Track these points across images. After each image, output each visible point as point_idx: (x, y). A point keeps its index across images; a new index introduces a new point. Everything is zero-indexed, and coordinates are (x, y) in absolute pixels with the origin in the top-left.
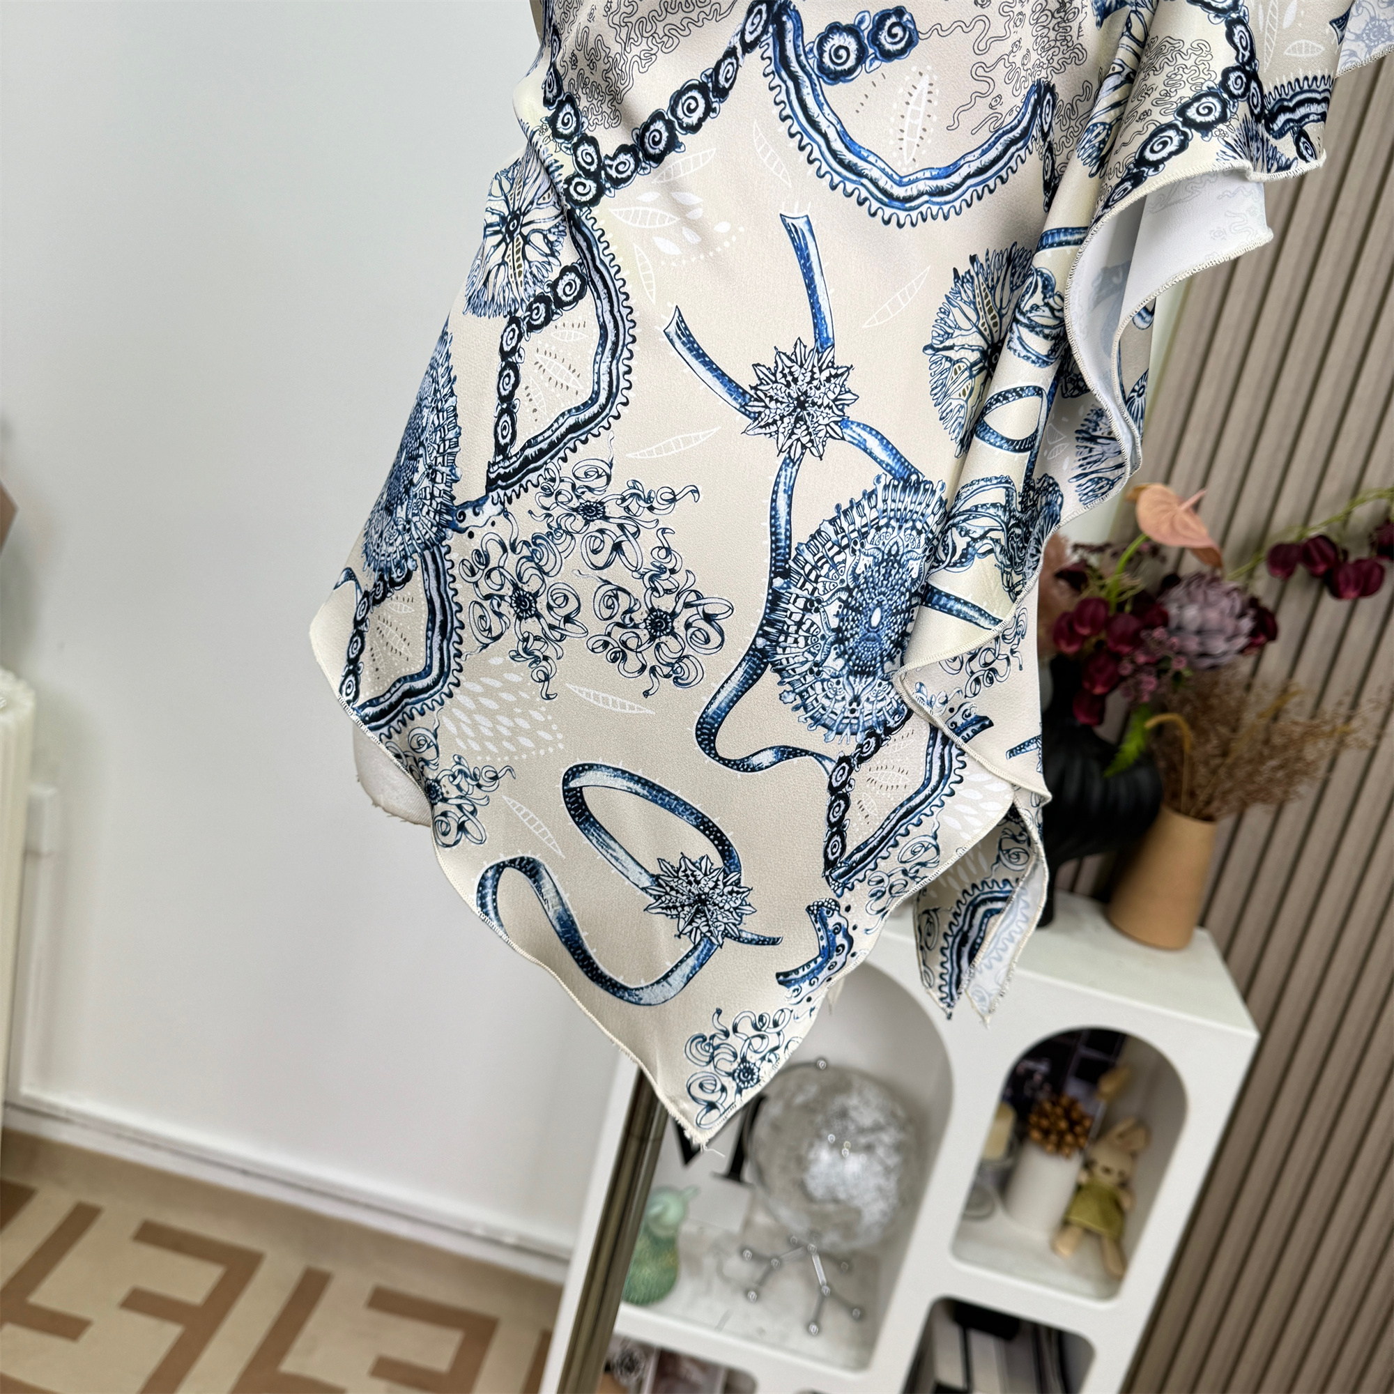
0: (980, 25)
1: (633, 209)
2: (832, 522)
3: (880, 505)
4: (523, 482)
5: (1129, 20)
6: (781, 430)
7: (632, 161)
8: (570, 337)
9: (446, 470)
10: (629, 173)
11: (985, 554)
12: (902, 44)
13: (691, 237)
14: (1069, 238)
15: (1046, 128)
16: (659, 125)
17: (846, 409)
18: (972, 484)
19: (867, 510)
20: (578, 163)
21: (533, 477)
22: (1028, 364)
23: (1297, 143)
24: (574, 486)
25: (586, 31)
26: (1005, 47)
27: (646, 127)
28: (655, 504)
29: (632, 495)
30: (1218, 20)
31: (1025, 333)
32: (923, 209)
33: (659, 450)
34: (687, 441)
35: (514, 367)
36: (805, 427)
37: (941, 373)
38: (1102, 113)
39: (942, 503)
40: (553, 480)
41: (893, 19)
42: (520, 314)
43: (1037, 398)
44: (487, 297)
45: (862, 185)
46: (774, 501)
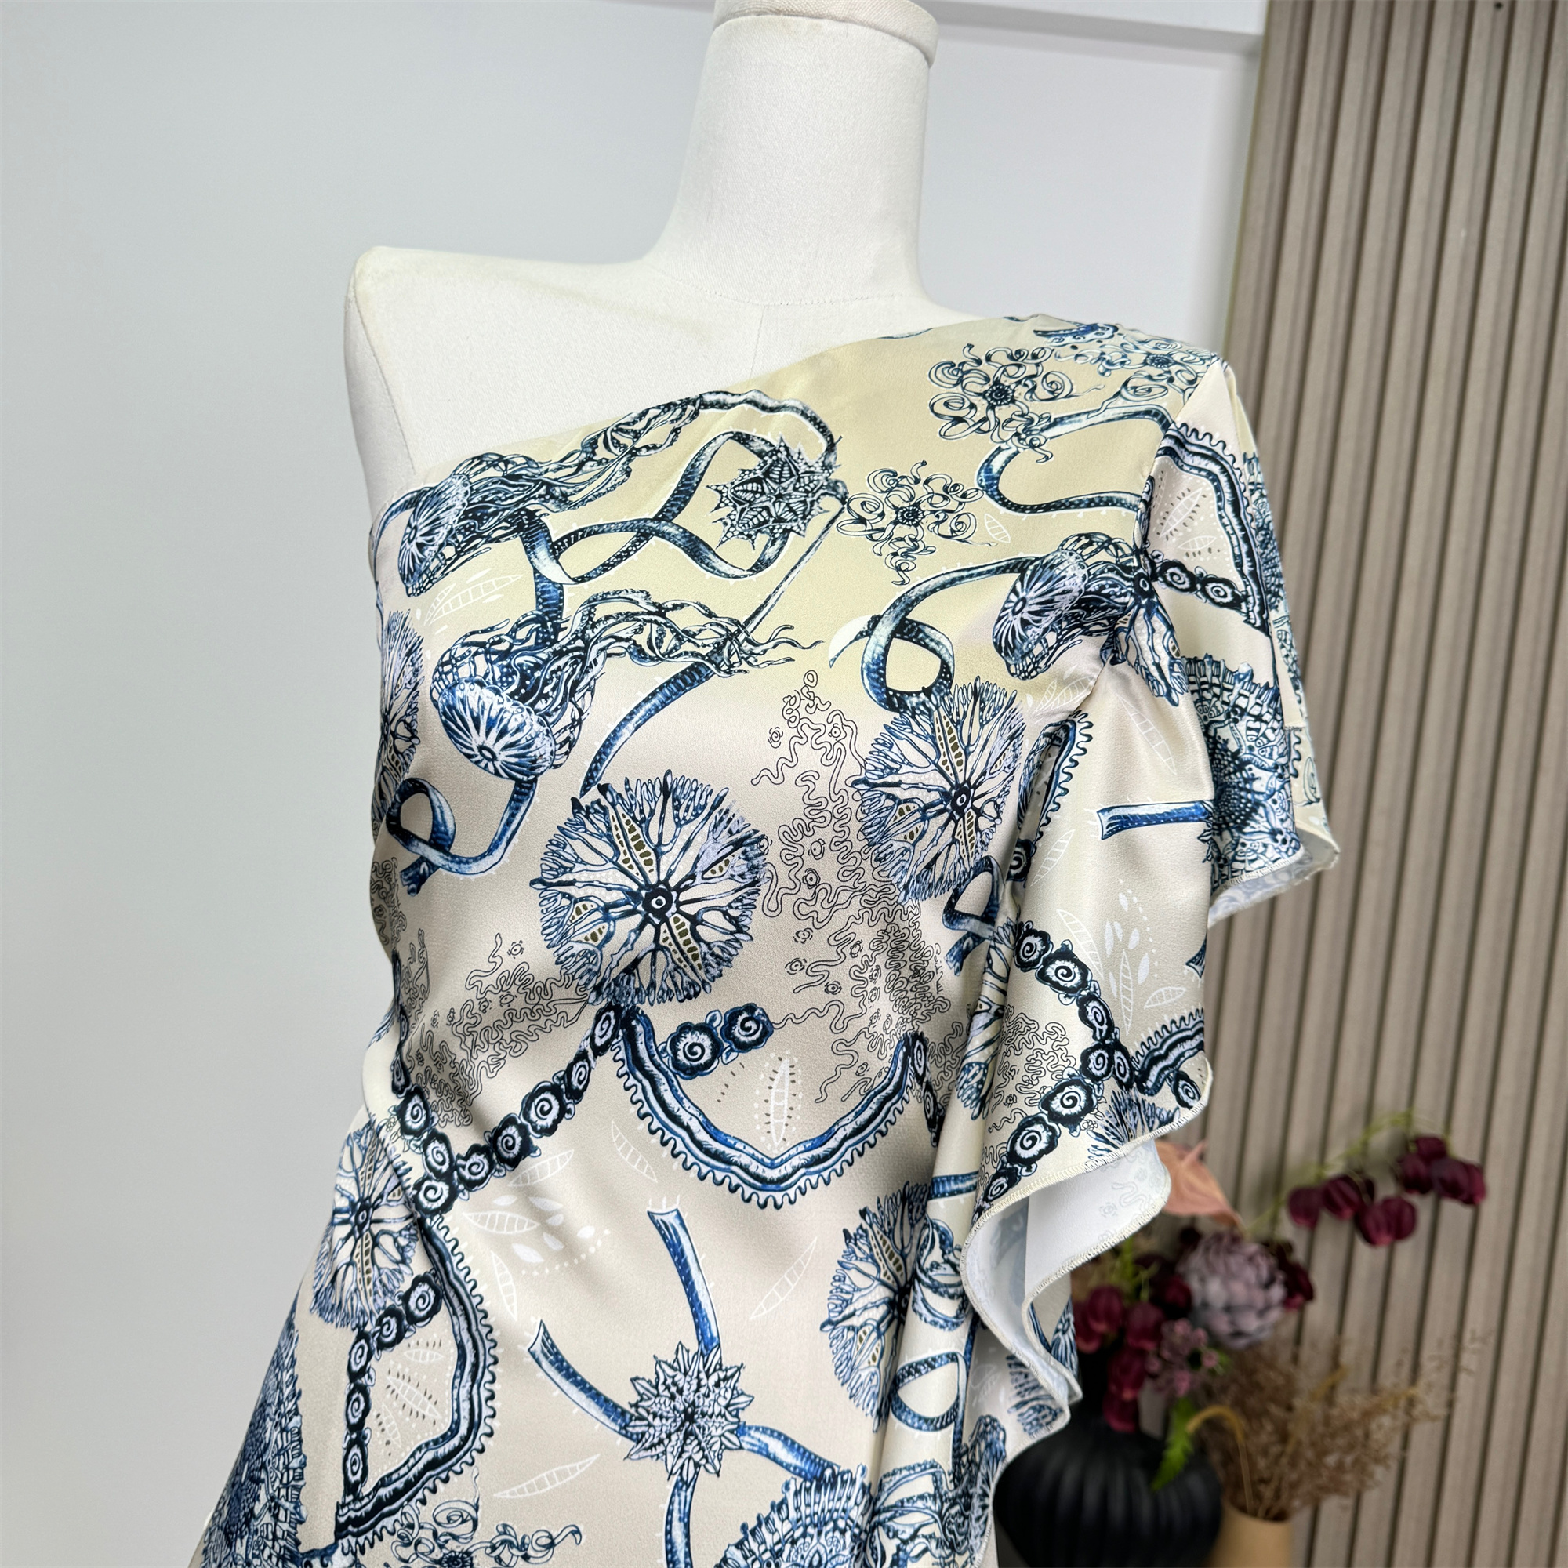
0: (834, 1010)
1: (490, 1214)
2: (739, 1545)
3: (793, 1515)
4: (378, 1528)
5: (989, 958)
6: (669, 1449)
7: (485, 1161)
8: (424, 1358)
9: (290, 1506)
10: (483, 1174)
11: (918, 1557)
12: (758, 1035)
13: (555, 1245)
14: (961, 1186)
15: (920, 1072)
16: (512, 1130)
17: (741, 1415)
18: (894, 1473)
19: (778, 1524)
20: (428, 1164)
21: (388, 1522)
22: (937, 1330)
23: (1176, 1092)
24: (435, 1533)
25: (430, 1036)
26: (865, 1021)
27: (498, 1132)
28: (531, 1552)
29: (503, 1542)
30: (1069, 1001)
31: (928, 1293)
32: (801, 1183)
33: (531, 1488)
34: (562, 1475)
35: (364, 1390)
36: (696, 1442)
37: (844, 1347)
38: (976, 1053)
39: (865, 1489)
40: (411, 1526)
41: (745, 1015)
42: (368, 1328)
43: (954, 1365)
44: (334, 1300)
45: (732, 1172)
46: (668, 1532)
